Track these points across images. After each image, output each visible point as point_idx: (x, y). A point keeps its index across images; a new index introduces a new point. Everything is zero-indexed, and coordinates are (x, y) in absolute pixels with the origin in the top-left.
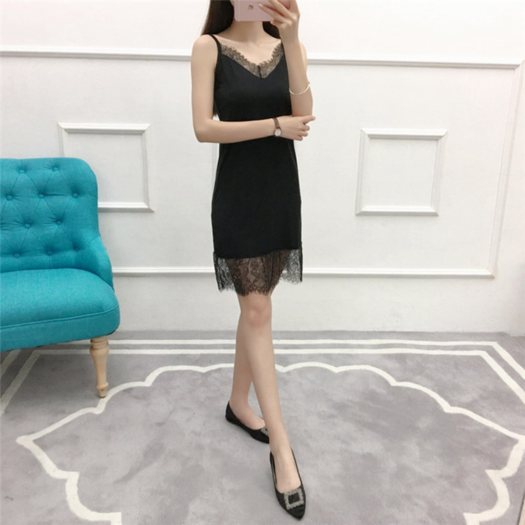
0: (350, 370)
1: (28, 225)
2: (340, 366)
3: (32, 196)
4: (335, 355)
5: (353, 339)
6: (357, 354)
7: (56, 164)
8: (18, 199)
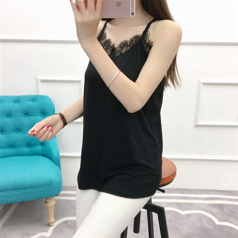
0: (191, 213)
1: (17, 132)
2: (185, 211)
3: (20, 116)
4: (182, 203)
5: (192, 194)
6: (195, 203)
7: (34, 99)
8: (13, 118)
